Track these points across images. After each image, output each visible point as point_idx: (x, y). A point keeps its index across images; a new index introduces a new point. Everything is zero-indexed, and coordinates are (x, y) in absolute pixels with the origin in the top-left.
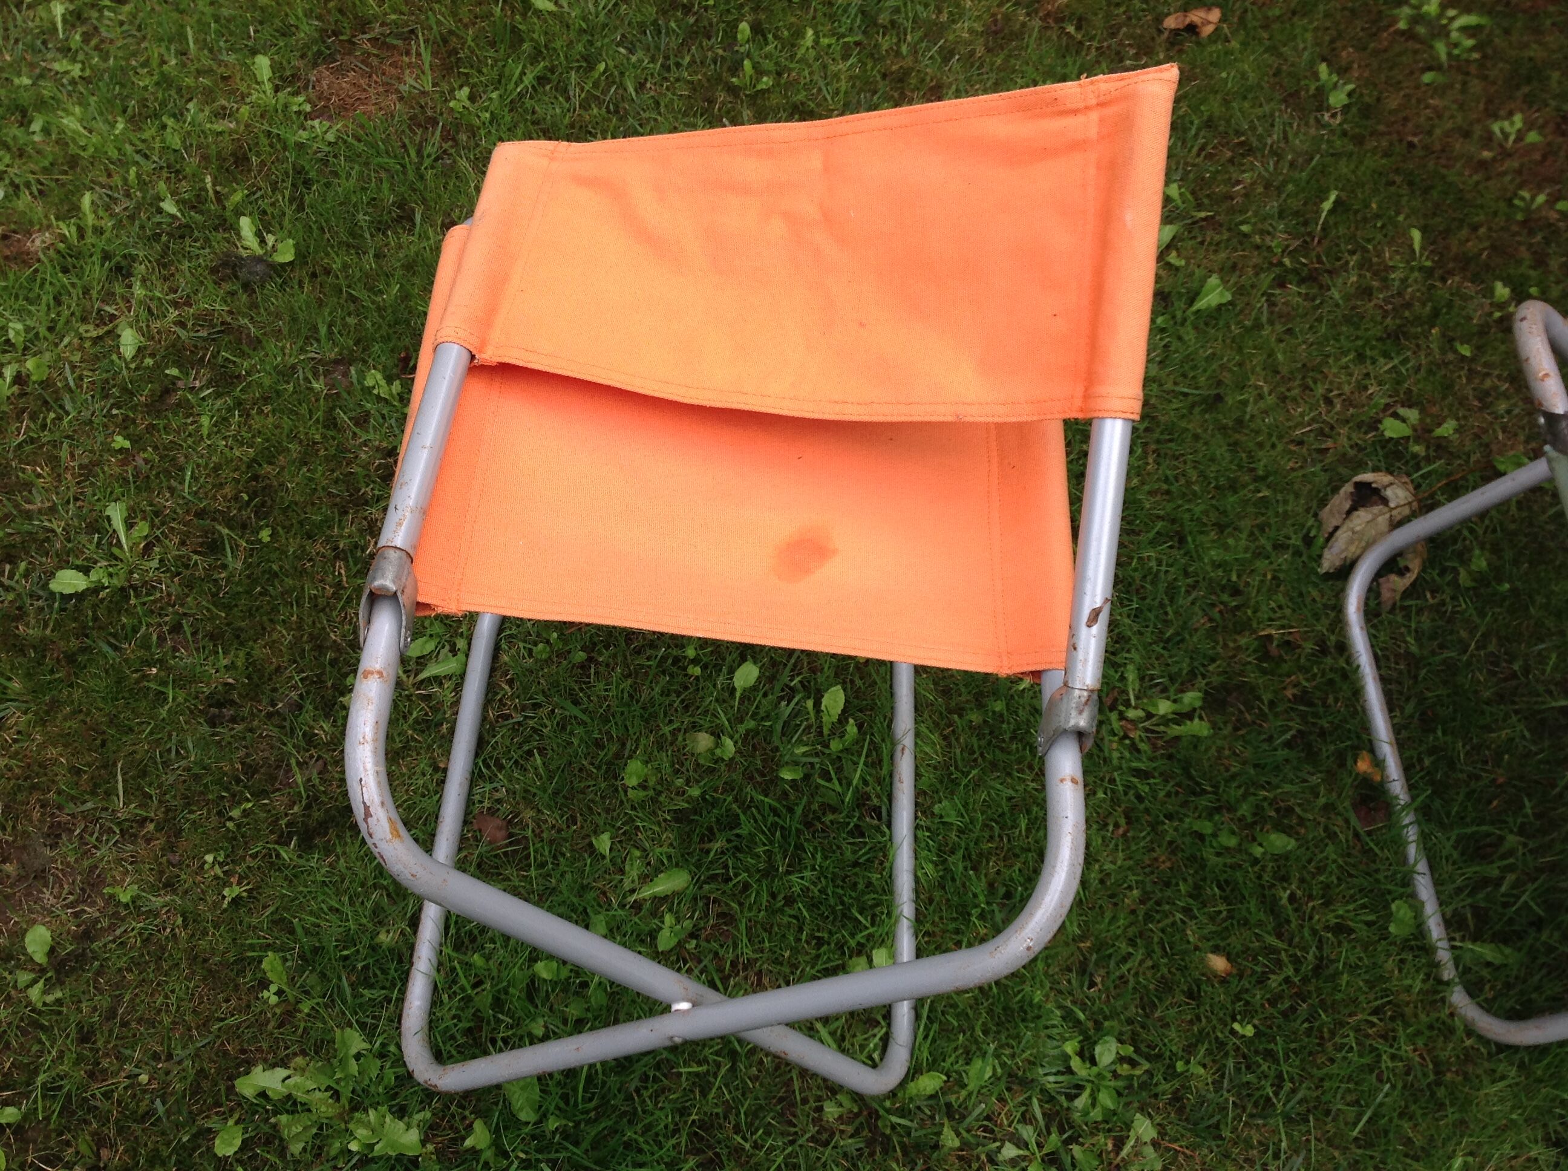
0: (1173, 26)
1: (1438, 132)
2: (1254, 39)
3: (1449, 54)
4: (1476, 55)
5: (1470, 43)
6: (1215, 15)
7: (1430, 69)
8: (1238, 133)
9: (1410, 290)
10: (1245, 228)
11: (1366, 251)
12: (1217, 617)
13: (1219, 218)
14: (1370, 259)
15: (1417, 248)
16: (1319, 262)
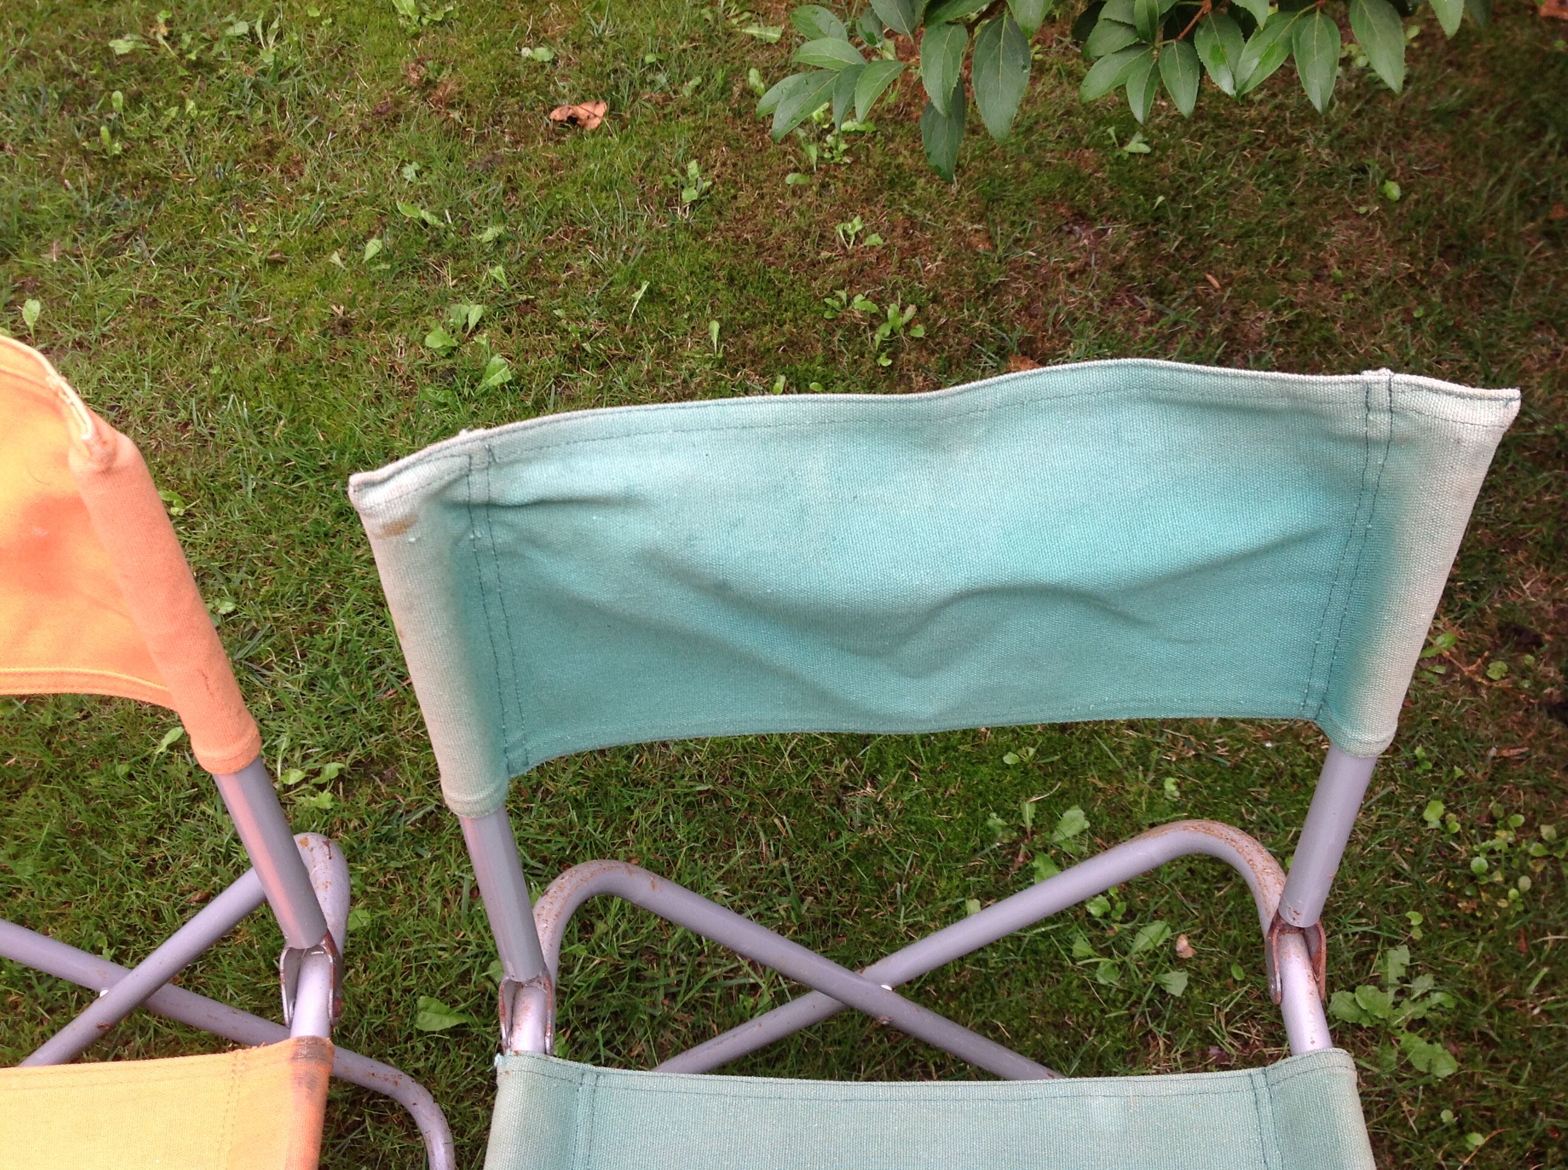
0: (558, 118)
1: (776, 231)
2: (637, 133)
3: (821, 158)
4: (847, 160)
5: (843, 146)
6: (601, 109)
7: (796, 170)
8: (586, 223)
9: (697, 380)
10: (558, 312)
11: (668, 341)
12: (401, 690)
13: (540, 302)
14: (670, 349)
15: (715, 339)
16: (618, 349)
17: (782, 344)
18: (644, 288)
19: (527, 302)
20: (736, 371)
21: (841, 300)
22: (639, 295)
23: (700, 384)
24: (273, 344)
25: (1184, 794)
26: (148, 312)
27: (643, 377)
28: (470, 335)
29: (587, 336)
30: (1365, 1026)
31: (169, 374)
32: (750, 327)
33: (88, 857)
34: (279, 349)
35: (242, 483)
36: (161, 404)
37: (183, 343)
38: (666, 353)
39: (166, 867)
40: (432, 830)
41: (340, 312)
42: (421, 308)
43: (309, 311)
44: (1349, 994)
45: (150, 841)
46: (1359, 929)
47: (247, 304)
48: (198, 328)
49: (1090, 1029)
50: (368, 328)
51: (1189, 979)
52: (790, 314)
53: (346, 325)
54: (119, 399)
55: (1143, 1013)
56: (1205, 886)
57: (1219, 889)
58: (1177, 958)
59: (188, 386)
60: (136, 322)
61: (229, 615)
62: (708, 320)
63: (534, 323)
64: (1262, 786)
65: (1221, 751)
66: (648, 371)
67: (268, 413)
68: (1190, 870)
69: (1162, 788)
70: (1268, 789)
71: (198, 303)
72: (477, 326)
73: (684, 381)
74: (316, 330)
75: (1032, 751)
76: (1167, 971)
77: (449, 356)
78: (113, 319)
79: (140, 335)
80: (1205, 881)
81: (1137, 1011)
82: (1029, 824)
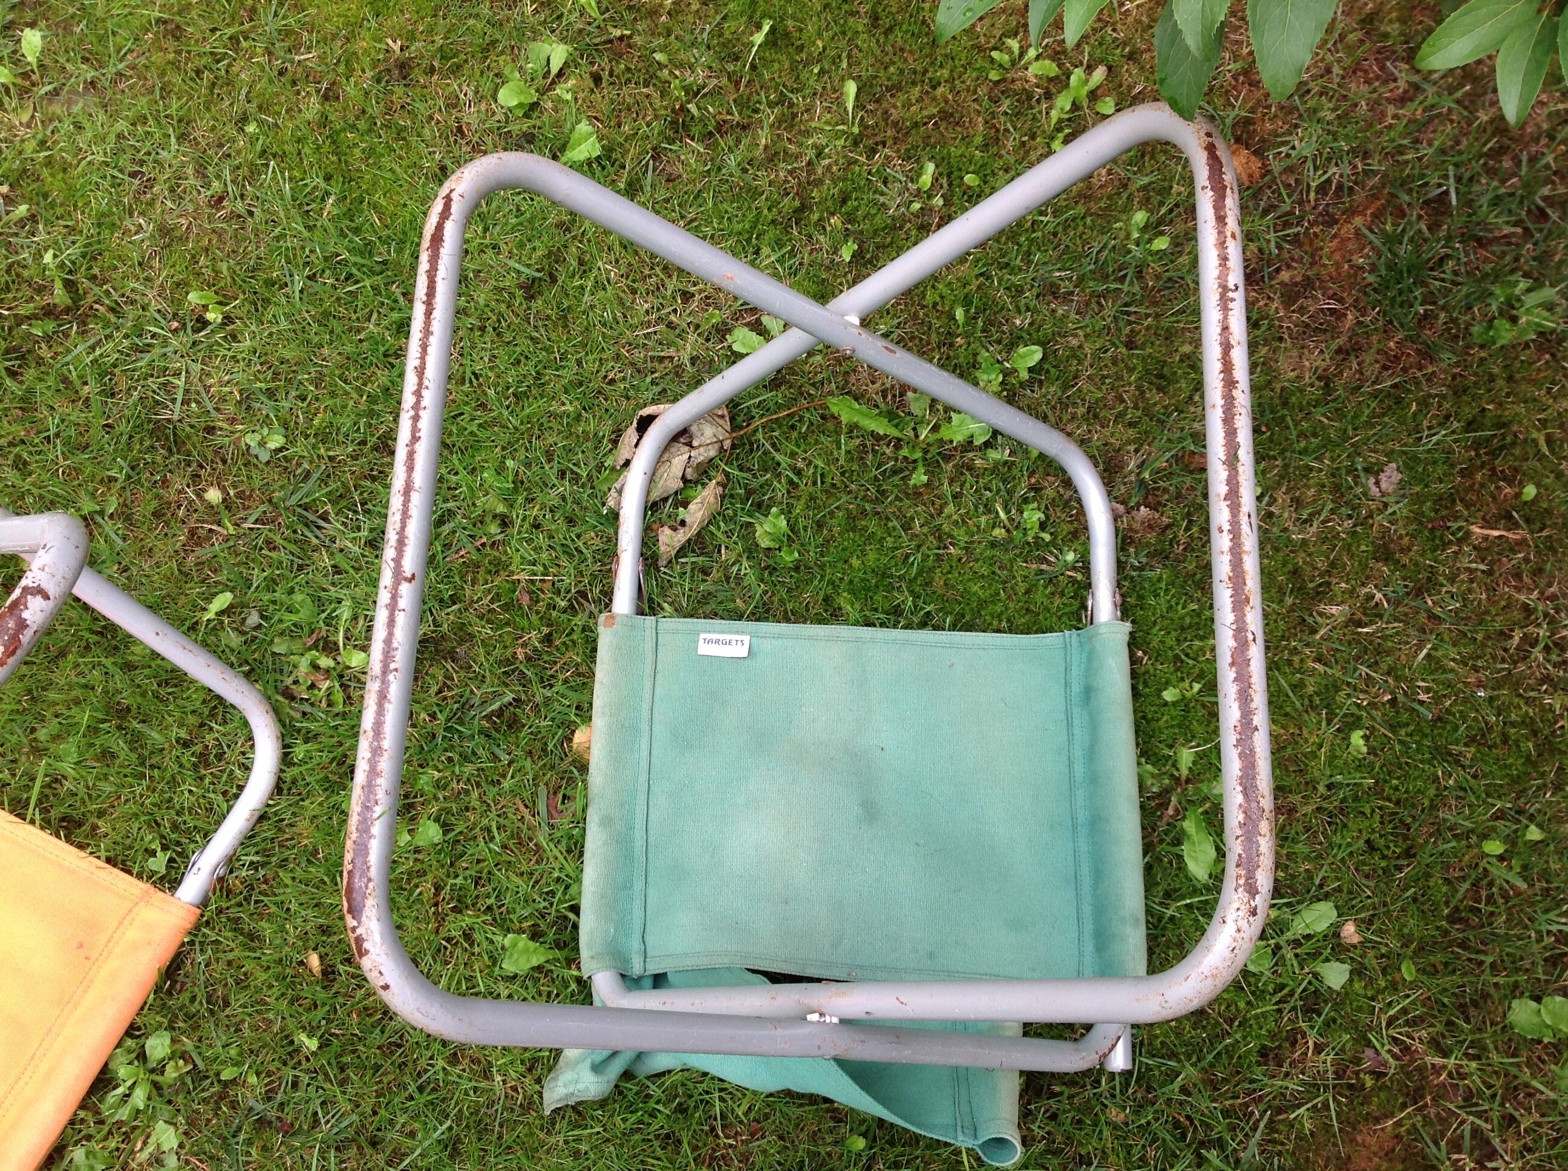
10: (659, 56)
11: (791, 105)
12: (474, 552)
13: (638, 40)
14: (794, 116)
15: (850, 106)
16: (729, 113)
17: (931, 117)
18: (766, 28)
19: (621, 38)
20: (874, 151)
21: (1010, 52)
22: (759, 38)
23: (829, 168)
24: (318, 91)
25: (1372, 751)
26: (171, 44)
27: (759, 153)
28: (553, 83)
29: (693, 92)
30: (1546, 1040)
31: (201, 129)
32: (895, 88)
33: (136, 741)
34: (326, 98)
35: (288, 279)
36: (190, 171)
37: (214, 84)
38: (789, 121)
39: (220, 757)
40: (510, 727)
41: (396, 47)
42: (494, 43)
43: (362, 44)
44: (1533, 1004)
45: (202, 725)
46: (1554, 928)
47: (286, 33)
48: (230, 65)
49: (1232, 1021)
50: (432, 70)
51: (1351, 972)
52: (945, 73)
53: (404, 67)
54: (142, 163)
55: (1294, 1008)
56: (1383, 864)
57: (1399, 869)
58: (1340, 945)
59: (221, 146)
60: (157, 57)
61: (280, 450)
62: (843, 80)
63: (628, 69)
64: (1466, 745)
65: (1423, 697)
66: (766, 147)
67: (315, 188)
68: (1368, 842)
69: (1347, 738)
70: (1473, 750)
71: (230, 31)
72: (560, 74)
73: (809, 163)
74: (369, 74)
75: (1197, 687)
76: (1327, 960)
77: (527, 116)
78: (130, 51)
79: (162, 74)
80: (1384, 857)
81: (1287, 1007)
82: (1185, 772)
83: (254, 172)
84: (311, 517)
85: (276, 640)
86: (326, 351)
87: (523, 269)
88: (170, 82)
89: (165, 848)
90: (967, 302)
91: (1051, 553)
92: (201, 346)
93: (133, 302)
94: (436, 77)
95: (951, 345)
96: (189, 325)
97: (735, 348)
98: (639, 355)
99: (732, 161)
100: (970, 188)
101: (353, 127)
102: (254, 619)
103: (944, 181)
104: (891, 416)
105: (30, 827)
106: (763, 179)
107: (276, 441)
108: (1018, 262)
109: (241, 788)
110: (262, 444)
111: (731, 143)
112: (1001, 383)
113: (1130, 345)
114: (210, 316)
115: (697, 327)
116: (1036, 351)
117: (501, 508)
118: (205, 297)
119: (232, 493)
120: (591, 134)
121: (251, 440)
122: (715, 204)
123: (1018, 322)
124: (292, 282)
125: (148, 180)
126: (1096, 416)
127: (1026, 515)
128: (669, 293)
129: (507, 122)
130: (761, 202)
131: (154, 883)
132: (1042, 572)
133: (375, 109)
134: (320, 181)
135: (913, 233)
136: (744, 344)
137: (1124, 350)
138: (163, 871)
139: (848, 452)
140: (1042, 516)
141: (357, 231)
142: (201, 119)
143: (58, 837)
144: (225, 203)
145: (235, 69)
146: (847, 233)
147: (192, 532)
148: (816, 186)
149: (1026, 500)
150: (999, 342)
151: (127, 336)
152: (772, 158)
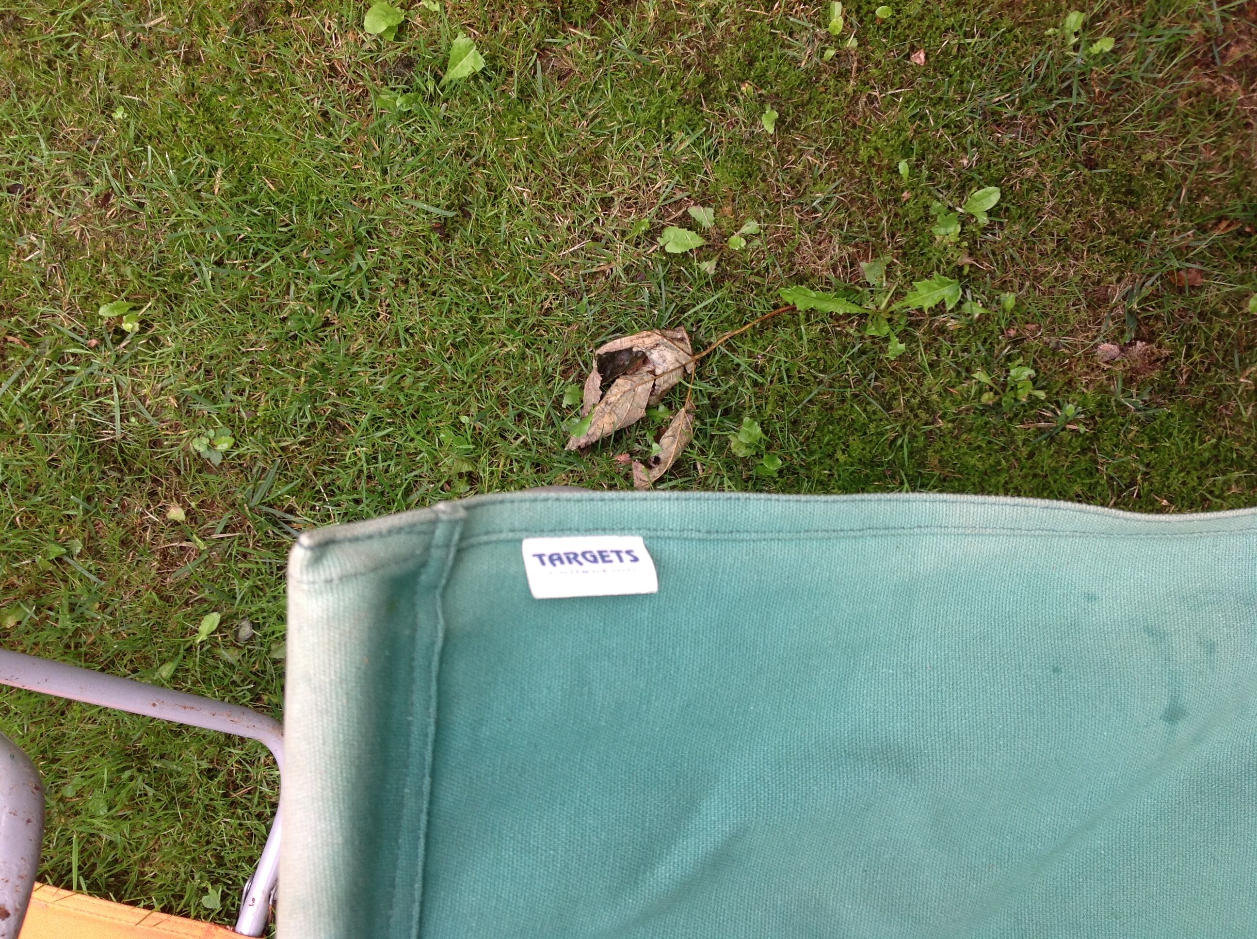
83: (135, 161)
84: (278, 513)
85: (273, 647)
86: (252, 337)
87: (432, 209)
88: (25, 81)
89: (214, 883)
90: (906, 150)
91: (1047, 408)
92: (126, 357)
93: (46, 326)
94: (294, 15)
95: (896, 201)
96: (108, 339)
97: (669, 249)
98: (569, 276)
99: (624, 43)
100: (883, 21)
101: (224, 90)
102: (246, 630)
103: (854, 19)
104: (849, 293)
105: (79, 896)
106: (660, 56)
107: (224, 444)
108: (951, 94)
109: (275, 806)
110: (211, 446)
111: (619, 24)
112: (960, 233)
113: (1091, 164)
114: (127, 326)
115: (624, 233)
116: (990, 194)
117: (466, 468)
118: (117, 308)
119: (193, 504)
120: (471, 46)
121: (199, 446)
122: (615, 95)
123: (965, 162)
124: (201, 271)
125: (29, 192)
126: (1067, 249)
127: (1013, 372)
128: (587, 203)
129: (379, 49)
130: (663, 81)
131: (213, 920)
132: (1041, 431)
133: (240, 66)
134: (203, 157)
135: (832, 83)
136: (676, 244)
137: (1086, 171)
138: (218, 907)
139: (810, 341)
140: (1032, 372)
141: (253, 202)
142: (66, 114)
143: (108, 898)
144: (112, 200)
145: (87, 51)
146: (762, 101)
147: (165, 554)
148: (717, 51)
149: (1009, 358)
150: (948, 187)
151: (48, 363)
152: (665, 31)
